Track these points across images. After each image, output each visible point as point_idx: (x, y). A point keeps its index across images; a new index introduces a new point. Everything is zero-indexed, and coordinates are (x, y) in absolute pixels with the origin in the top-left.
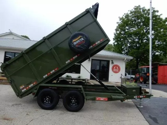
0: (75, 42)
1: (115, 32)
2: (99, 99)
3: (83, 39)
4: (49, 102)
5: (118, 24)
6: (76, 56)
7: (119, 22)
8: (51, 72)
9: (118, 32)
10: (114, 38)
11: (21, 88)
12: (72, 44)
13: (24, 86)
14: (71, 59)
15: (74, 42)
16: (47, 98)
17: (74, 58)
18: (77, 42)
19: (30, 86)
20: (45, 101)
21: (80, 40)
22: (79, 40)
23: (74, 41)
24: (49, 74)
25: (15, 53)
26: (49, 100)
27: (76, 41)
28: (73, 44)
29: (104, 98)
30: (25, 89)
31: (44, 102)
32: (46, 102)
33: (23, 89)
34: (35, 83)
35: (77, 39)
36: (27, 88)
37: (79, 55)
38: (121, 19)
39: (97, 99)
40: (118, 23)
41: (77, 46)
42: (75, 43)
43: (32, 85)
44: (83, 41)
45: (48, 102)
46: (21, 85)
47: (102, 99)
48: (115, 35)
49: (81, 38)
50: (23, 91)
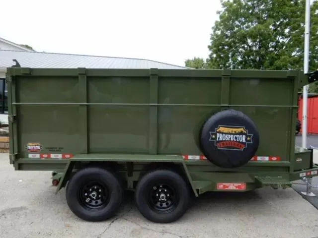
0: (223, 133)
1: (212, 33)
3: (244, 141)
4: (99, 202)
5: (219, 15)
7: (221, 12)
9: (219, 32)
10: (210, 44)
11: (29, 147)
12: (212, 134)
13: (38, 147)
15: (220, 132)
16: (94, 193)
18: (227, 138)
19: (53, 156)
20: (88, 200)
21: (236, 138)
22: (234, 134)
23: (222, 129)
26: (98, 196)
27: (226, 134)
28: (214, 136)
30: (38, 156)
31: (86, 203)
32: (90, 201)
34: (67, 156)
35: (230, 130)
36: (45, 156)
38: (224, 5)
40: (219, 13)
41: (221, 146)
42: (220, 137)
43: (60, 156)
44: (242, 143)
45: (96, 202)
48: (212, 38)
49: (241, 133)
50: (30, 156)
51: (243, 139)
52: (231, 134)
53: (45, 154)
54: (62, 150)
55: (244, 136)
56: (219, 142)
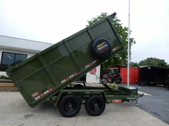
0: (99, 47)
2: (115, 101)
3: (107, 46)
6: (95, 61)
8: (70, 77)
11: (33, 96)
12: (97, 49)
13: (37, 94)
14: (91, 64)
15: (98, 48)
17: (93, 63)
19: (45, 93)
21: (104, 47)
22: (103, 46)
23: (98, 46)
24: (67, 79)
25: (15, 54)
28: (97, 50)
29: (119, 100)
30: (39, 97)
33: (36, 96)
34: (51, 89)
35: (101, 45)
36: (42, 95)
37: (97, 60)
39: (113, 101)
41: (101, 52)
42: (99, 49)
43: (48, 91)
44: (106, 47)
46: (34, 92)
47: (117, 101)
49: (105, 44)
50: (36, 99)
51: (106, 45)
52: (102, 46)
53: (41, 94)
54: (47, 89)
55: (106, 44)
56: (100, 50)
